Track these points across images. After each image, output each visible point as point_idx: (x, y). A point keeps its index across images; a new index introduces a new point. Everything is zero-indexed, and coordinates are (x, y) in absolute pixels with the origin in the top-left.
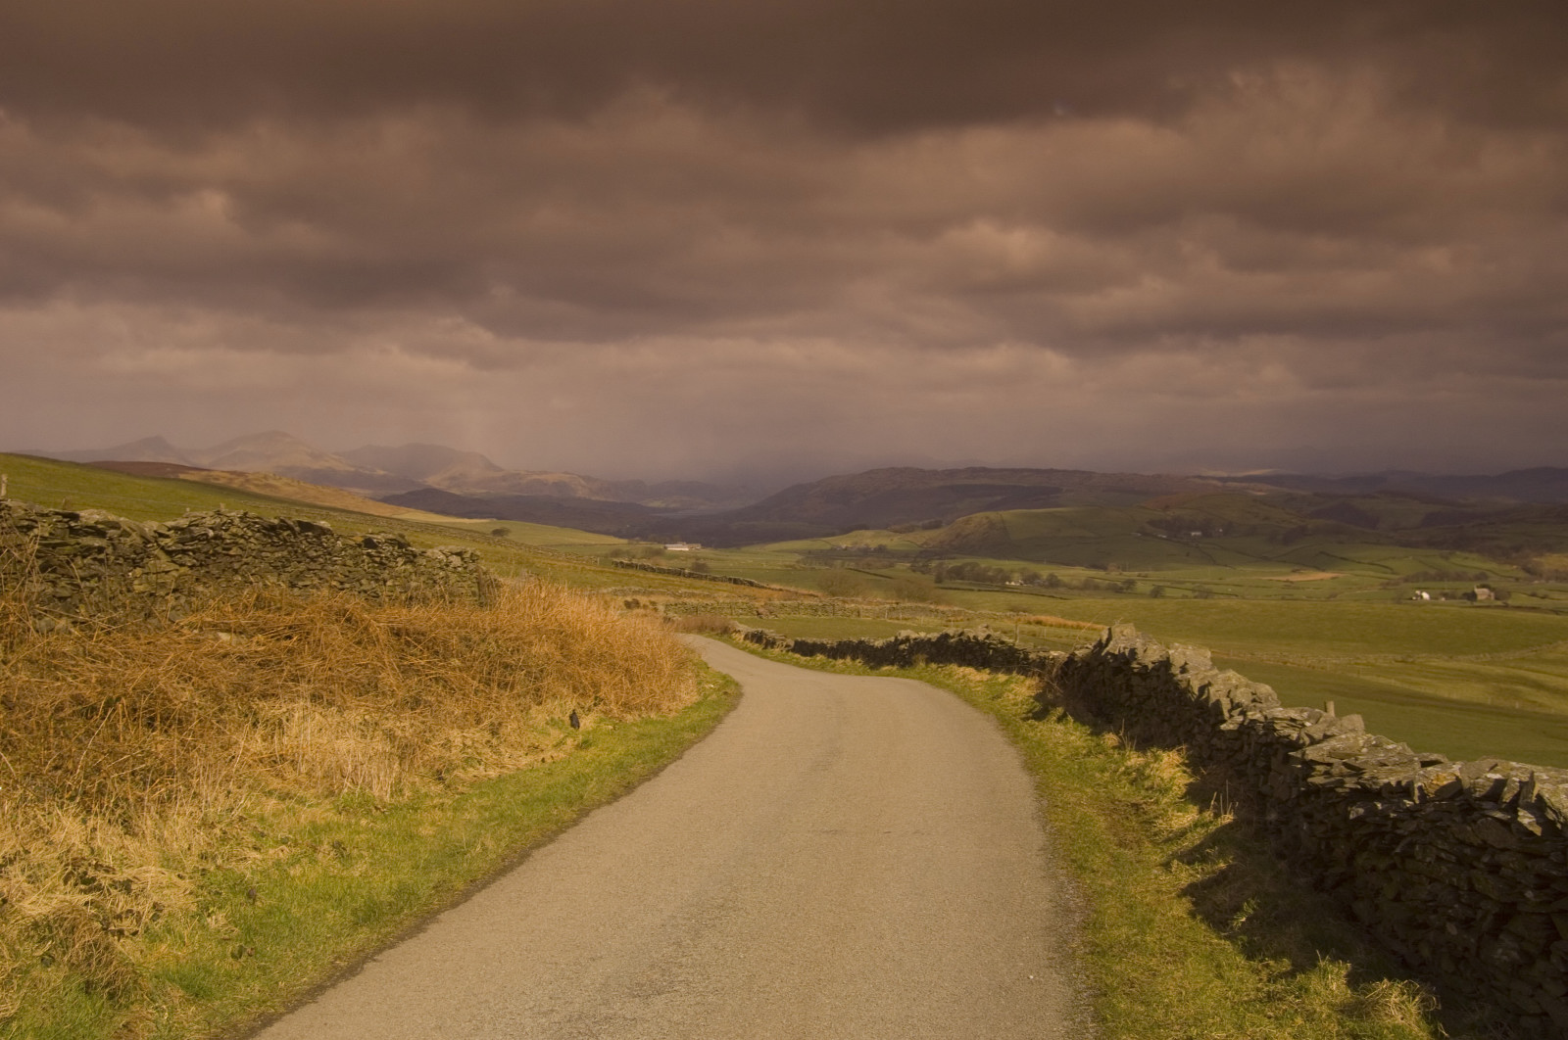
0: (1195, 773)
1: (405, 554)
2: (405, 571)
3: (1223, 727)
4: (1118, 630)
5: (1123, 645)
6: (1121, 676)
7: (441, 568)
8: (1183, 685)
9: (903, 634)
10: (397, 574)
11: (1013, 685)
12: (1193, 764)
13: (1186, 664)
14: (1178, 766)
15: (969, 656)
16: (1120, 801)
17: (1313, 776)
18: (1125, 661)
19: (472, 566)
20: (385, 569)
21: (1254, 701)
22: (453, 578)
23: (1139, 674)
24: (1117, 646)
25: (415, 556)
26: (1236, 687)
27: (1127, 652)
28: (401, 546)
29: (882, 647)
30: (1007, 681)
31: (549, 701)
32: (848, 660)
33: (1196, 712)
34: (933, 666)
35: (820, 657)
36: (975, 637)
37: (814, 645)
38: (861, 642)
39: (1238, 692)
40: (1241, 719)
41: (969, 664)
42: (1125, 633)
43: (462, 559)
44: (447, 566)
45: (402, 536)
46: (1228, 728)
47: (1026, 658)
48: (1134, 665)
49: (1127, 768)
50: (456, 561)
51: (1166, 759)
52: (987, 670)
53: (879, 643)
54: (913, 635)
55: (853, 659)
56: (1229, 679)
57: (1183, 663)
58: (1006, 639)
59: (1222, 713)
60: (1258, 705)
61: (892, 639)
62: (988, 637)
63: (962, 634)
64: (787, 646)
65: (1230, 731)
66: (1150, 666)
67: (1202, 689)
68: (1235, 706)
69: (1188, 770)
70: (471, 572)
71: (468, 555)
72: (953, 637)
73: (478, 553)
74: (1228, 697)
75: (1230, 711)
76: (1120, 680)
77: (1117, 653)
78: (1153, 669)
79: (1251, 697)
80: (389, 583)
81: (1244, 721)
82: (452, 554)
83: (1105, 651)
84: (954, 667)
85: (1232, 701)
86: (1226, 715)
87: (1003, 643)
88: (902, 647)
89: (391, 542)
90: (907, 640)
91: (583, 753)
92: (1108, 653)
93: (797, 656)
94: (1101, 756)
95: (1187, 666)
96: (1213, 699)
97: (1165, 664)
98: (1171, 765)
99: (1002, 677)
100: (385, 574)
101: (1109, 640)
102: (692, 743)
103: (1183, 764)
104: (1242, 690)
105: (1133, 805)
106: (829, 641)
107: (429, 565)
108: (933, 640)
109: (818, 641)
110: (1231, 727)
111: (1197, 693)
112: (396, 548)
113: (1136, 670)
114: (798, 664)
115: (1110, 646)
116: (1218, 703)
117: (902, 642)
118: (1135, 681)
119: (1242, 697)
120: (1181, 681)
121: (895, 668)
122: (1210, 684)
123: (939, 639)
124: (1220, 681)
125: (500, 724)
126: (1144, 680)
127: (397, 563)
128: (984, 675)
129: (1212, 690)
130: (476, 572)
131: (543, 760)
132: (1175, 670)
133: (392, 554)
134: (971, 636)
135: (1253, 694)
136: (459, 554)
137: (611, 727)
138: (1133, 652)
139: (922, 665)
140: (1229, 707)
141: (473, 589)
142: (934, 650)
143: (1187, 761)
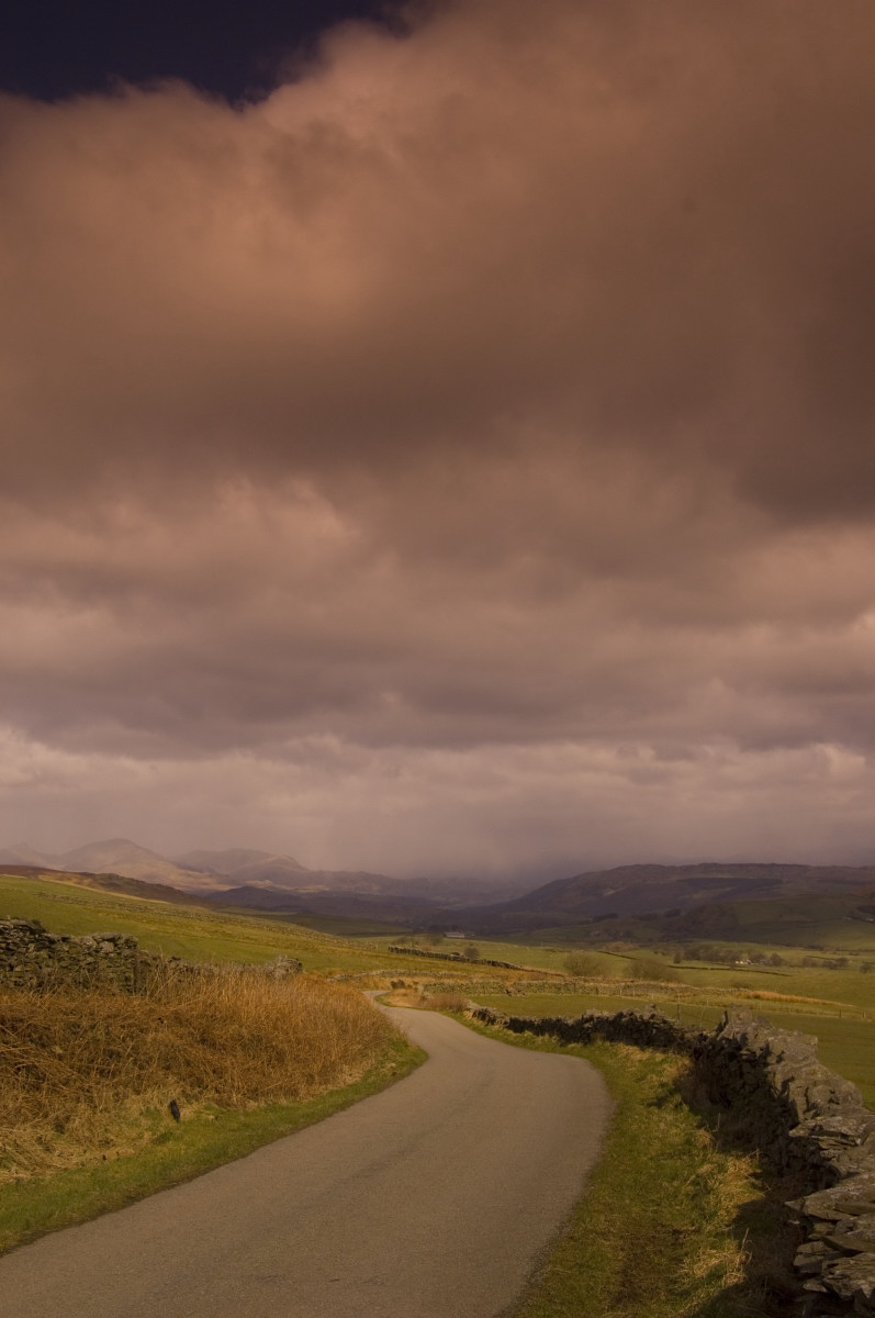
0: (762, 1189)
1: (37, 940)
2: (37, 957)
3: (792, 1133)
4: (734, 1013)
5: (737, 1030)
6: (735, 1061)
7: (90, 954)
8: (770, 1078)
9: (589, 1013)
10: (27, 960)
11: (666, 1066)
12: (762, 1177)
13: (783, 1052)
14: (747, 1178)
15: (635, 1036)
16: (663, 1226)
17: (811, 1240)
18: (737, 1046)
19: (127, 952)
20: (13, 955)
21: (831, 1101)
22: (103, 964)
23: (747, 1061)
24: (732, 1031)
25: (52, 942)
26: (815, 1084)
27: (738, 1037)
28: (33, 932)
29: (572, 1026)
30: (662, 1061)
31: (149, 1090)
32: (547, 1036)
33: (779, 1110)
34: (608, 1044)
35: (528, 1034)
36: (641, 1017)
37: (525, 1022)
38: (558, 1020)
39: (815, 1090)
40: (812, 1123)
41: (636, 1043)
42: (741, 1017)
43: (116, 945)
44: (97, 951)
45: (36, 922)
46: (798, 1134)
47: (682, 1038)
48: (744, 1052)
49: (698, 1176)
50: (108, 947)
51: (731, 1169)
52: (650, 1050)
53: (570, 1022)
54: (597, 1014)
55: (551, 1036)
56: (814, 1073)
57: (780, 1052)
58: (669, 1019)
59: (796, 1115)
60: (834, 1106)
61: (580, 1018)
62: (653, 1016)
63: (632, 1014)
64: (506, 1023)
65: (799, 1139)
66: (758, 1053)
67: (785, 1084)
68: (811, 1106)
69: (757, 1182)
70: (126, 958)
71: (122, 941)
72: (625, 1017)
73: (137, 939)
74: (806, 1095)
75: (804, 1112)
76: (733, 1066)
77: (731, 1037)
78: (761, 1056)
79: (829, 1096)
80: (17, 969)
81: (815, 1127)
82: (104, 940)
83: (720, 1036)
84: (621, 1045)
85: (807, 1101)
86: (801, 1116)
87: (665, 1022)
88: (587, 1025)
89: (24, 928)
90: (591, 1018)
91: (159, 1148)
92: (723, 1038)
93: (510, 1032)
94: (685, 1157)
95: (784, 1056)
96: (791, 1097)
97: (767, 1051)
98: (738, 1176)
99: (659, 1056)
100: (13, 960)
101: (725, 1024)
102: (282, 1135)
103: (754, 1175)
104: (820, 1087)
105: (676, 1232)
106: (536, 1019)
107: (74, 950)
108: (611, 1019)
109: (527, 1018)
110: (802, 1132)
111: (779, 1087)
112: (28, 934)
113: (744, 1057)
114: (507, 1041)
115: (725, 1030)
116: (793, 1103)
117: (587, 1021)
118: (746, 1068)
119: (819, 1097)
120: (769, 1073)
121: (580, 1045)
122: (792, 1079)
123: (616, 1018)
124: (804, 1076)
125: (68, 1119)
126: (754, 1067)
127: (28, 949)
128: (646, 1055)
129: (792, 1086)
130: (132, 957)
131: (104, 1158)
132: (771, 1060)
133: (22, 940)
134: (638, 1015)
135: (832, 1092)
136: (111, 940)
137: (212, 1117)
138: (744, 1037)
139: (600, 1043)
140: (805, 1107)
141: (127, 974)
142: (611, 1029)
143: (759, 1171)
